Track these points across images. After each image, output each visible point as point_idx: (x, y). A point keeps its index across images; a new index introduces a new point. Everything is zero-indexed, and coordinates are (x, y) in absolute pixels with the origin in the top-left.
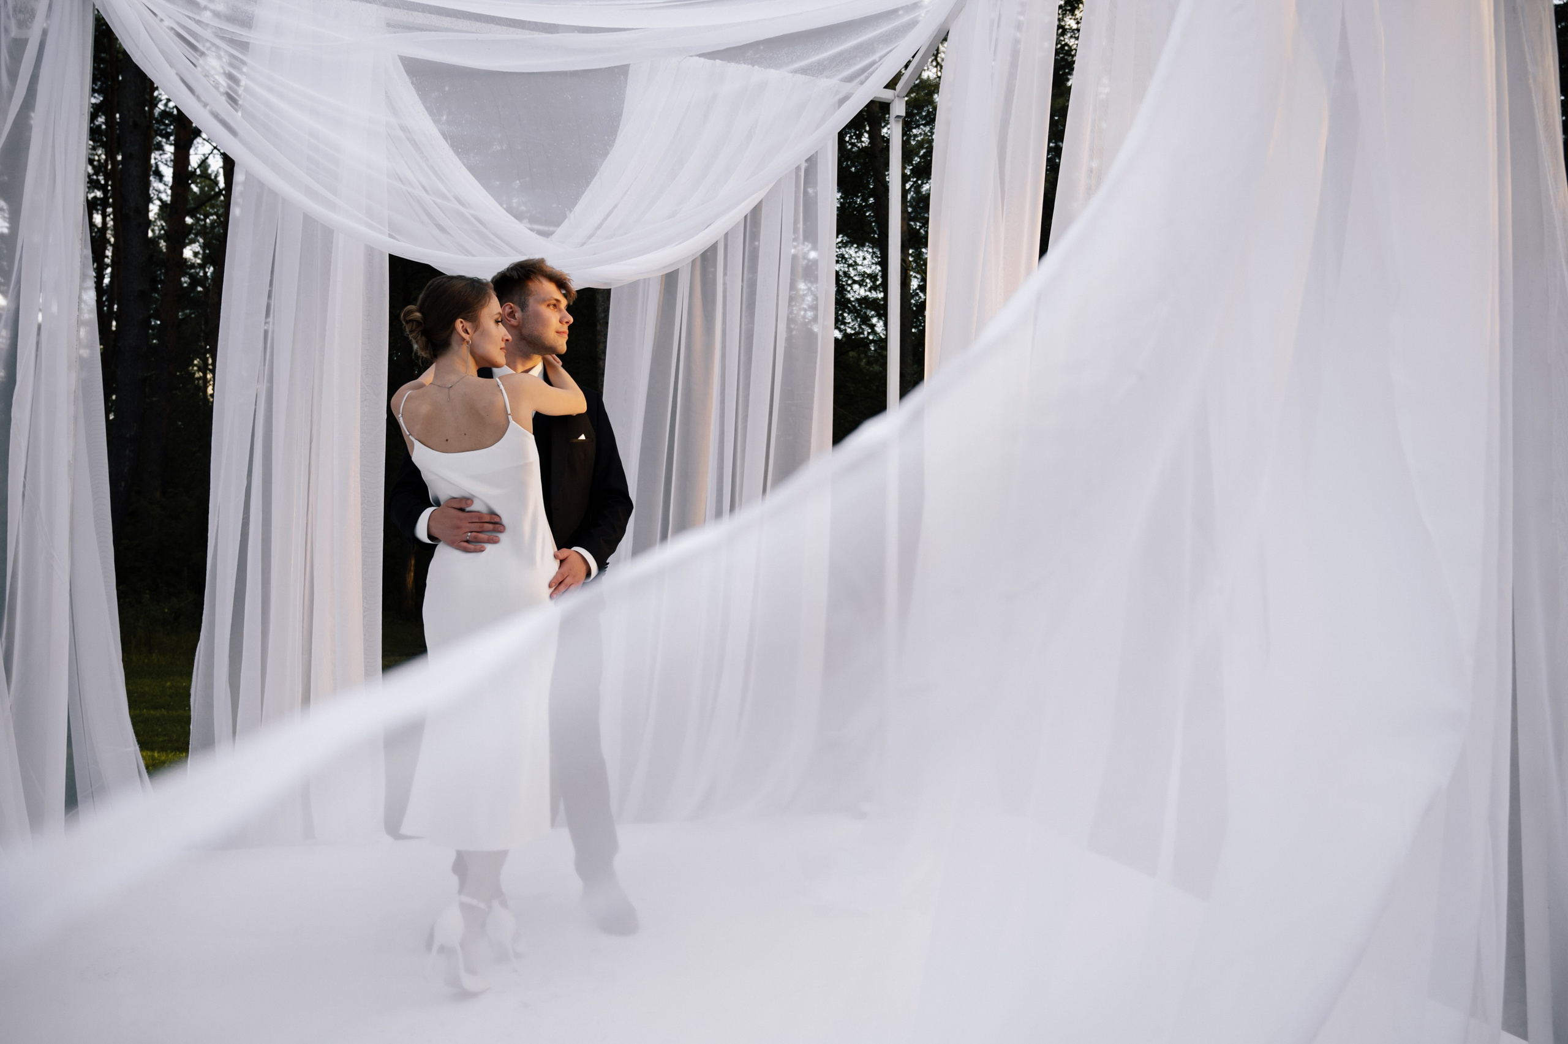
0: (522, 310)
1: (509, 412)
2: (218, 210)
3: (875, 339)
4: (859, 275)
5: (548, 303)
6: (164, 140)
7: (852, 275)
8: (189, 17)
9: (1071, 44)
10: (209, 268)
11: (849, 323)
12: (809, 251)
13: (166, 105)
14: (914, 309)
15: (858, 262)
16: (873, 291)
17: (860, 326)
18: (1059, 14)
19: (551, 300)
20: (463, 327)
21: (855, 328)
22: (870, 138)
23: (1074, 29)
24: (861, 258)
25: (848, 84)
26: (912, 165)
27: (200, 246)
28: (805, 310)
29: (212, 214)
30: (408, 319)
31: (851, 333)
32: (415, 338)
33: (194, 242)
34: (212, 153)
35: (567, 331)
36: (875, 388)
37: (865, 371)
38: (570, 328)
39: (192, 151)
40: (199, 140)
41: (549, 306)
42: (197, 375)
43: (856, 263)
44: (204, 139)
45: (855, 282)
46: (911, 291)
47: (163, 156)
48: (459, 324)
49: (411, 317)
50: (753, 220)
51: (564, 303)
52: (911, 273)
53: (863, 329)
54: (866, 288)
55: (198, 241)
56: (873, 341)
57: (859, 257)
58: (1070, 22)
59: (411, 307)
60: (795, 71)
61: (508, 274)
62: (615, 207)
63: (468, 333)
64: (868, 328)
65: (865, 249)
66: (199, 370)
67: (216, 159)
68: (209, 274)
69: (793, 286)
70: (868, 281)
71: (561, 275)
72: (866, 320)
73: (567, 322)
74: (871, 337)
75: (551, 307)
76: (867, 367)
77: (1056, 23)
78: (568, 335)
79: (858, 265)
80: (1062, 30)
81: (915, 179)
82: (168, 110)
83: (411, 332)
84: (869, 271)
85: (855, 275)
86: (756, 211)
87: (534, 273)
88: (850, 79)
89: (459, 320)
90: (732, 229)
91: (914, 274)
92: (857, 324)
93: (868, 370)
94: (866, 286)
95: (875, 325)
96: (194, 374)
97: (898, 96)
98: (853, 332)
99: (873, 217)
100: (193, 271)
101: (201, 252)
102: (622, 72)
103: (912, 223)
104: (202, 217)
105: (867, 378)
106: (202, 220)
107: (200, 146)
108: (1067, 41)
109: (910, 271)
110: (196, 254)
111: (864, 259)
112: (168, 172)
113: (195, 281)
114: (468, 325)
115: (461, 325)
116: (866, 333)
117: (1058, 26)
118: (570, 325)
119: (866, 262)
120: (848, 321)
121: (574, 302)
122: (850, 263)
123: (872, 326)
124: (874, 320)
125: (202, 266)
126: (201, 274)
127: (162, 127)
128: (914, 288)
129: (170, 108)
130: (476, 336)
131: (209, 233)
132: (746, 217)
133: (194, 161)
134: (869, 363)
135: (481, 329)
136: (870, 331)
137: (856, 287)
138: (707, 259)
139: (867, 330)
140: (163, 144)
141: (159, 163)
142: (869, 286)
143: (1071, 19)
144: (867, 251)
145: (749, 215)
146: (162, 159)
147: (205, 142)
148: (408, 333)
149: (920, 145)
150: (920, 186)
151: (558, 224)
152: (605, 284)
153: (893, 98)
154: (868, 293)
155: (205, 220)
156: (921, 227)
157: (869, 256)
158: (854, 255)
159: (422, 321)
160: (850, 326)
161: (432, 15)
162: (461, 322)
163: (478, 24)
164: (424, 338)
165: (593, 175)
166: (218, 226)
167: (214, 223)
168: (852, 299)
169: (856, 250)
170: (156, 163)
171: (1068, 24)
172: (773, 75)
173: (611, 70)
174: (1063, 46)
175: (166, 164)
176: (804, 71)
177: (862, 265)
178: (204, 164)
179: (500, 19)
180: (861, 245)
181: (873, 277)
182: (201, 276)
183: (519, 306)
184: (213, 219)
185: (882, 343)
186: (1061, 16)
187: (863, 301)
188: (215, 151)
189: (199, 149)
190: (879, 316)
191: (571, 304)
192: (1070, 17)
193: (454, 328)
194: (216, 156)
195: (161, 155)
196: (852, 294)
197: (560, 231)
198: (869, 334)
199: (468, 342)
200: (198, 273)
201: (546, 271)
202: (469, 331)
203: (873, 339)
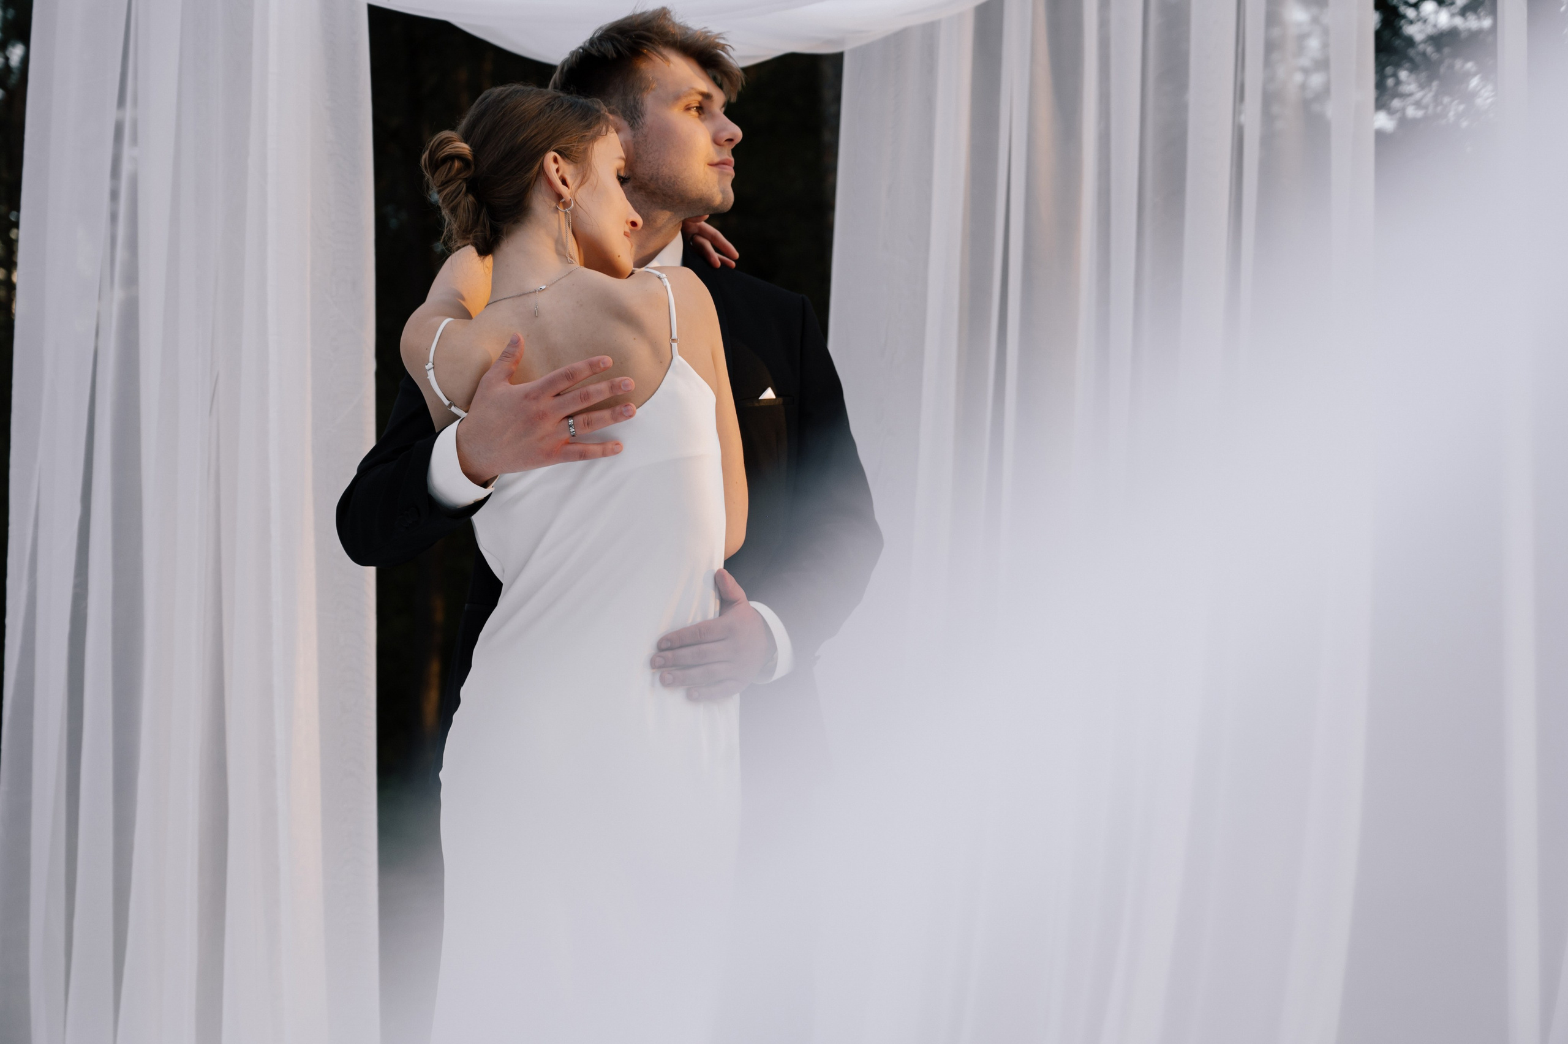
0: (632, 126)
1: (675, 336)
5: (684, 102)
19: (690, 95)
20: (558, 170)
21: (1427, 102)
28: (1306, 71)
30: (442, 154)
35: (732, 159)
38: (734, 152)
41: (688, 109)
48: (551, 163)
51: (719, 98)
59: (448, 131)
61: (594, 52)
63: (567, 185)
69: (1273, 18)
71: (707, 37)
73: (730, 140)
75: (694, 112)
78: (735, 168)
87: (649, 39)
89: (550, 157)
114: (568, 170)
115: (554, 167)
118: (737, 146)
121: (739, 95)
130: (581, 194)
135: (592, 180)
152: (830, 42)
154: (1458, 21)
159: (470, 158)
162: (555, 160)
183: (625, 117)
191: (734, 99)
193: (541, 170)
199: (566, 204)
201: (673, 35)
202: (569, 180)
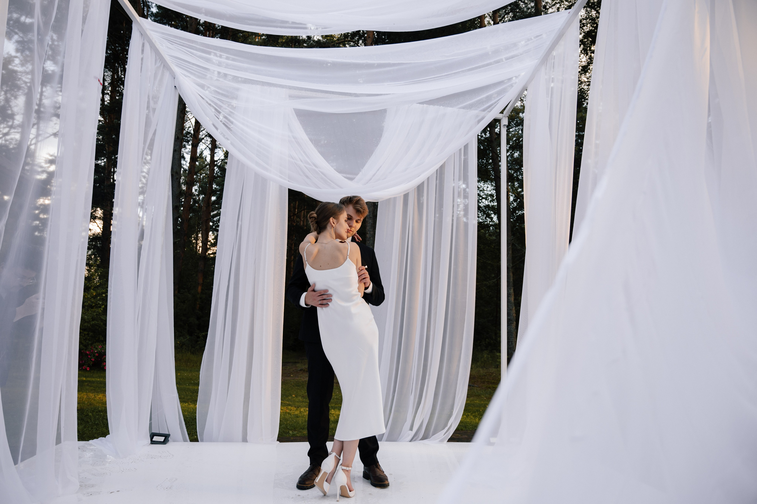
1: (348, 254)
2: (205, 172)
3: (493, 224)
4: (485, 195)
6: (187, 143)
7: (481, 195)
8: (214, 97)
9: (585, 88)
10: (201, 196)
11: (481, 217)
12: (461, 184)
13: (188, 129)
14: (511, 210)
15: (484, 189)
16: (491, 202)
17: (485, 218)
18: (579, 75)
20: (333, 221)
21: (483, 219)
22: (489, 133)
23: (586, 82)
24: (486, 187)
25: (484, 112)
26: (510, 145)
27: (198, 187)
29: (203, 174)
30: (311, 216)
31: (481, 222)
32: (313, 224)
33: (196, 185)
34: (206, 148)
36: (493, 247)
37: (488, 239)
39: (198, 148)
40: (201, 143)
42: (194, 241)
43: (484, 190)
44: (203, 143)
45: (483, 198)
46: (510, 202)
47: (186, 150)
48: (331, 220)
49: (313, 216)
50: (441, 172)
52: (510, 193)
53: (487, 220)
54: (489, 201)
55: (197, 185)
56: (492, 225)
57: (485, 187)
58: (584, 78)
59: (312, 212)
60: (460, 108)
62: (381, 167)
63: (334, 224)
64: (489, 219)
65: (488, 183)
66: (194, 239)
67: (207, 151)
68: (201, 199)
70: (489, 197)
72: (488, 216)
74: (491, 223)
76: (489, 237)
77: (578, 79)
79: (485, 190)
80: (580, 82)
81: (511, 151)
82: (189, 131)
83: (311, 222)
84: (490, 193)
85: (483, 195)
86: (442, 168)
88: (484, 110)
89: (332, 218)
90: (431, 175)
91: (511, 194)
92: (484, 217)
93: (489, 238)
94: (488, 200)
95: (493, 218)
96: (192, 241)
97: (504, 116)
98: (482, 221)
99: (491, 168)
100: (194, 197)
101: (198, 189)
102: (385, 111)
103: (510, 171)
104: (199, 175)
105: (489, 242)
106: (199, 176)
107: (201, 145)
108: (582, 87)
109: (510, 192)
110: (196, 190)
111: (488, 187)
112: (188, 157)
113: (195, 201)
114: (335, 221)
115: (332, 220)
116: (488, 221)
117: (578, 80)
119: (488, 189)
120: (480, 216)
122: (480, 189)
123: (492, 218)
124: (493, 216)
125: (198, 195)
126: (198, 199)
127: (186, 138)
128: (512, 201)
129: (189, 130)
130: (337, 225)
131: (202, 181)
132: (437, 170)
133: (199, 151)
134: (490, 235)
135: (339, 222)
136: (490, 220)
137: (484, 200)
138: (420, 188)
139: (489, 220)
140: (186, 145)
141: (184, 153)
142: (490, 200)
143: (584, 77)
144: (489, 184)
145: (438, 169)
146: (185, 151)
147: (203, 144)
148: (310, 222)
149: (514, 136)
150: (513, 154)
151: (357, 174)
152: (376, 200)
153: (502, 117)
154: (489, 203)
155: (200, 176)
156: (514, 173)
157: (489, 186)
158: (482, 186)
159: (316, 218)
160: (481, 218)
161: (309, 92)
162: (332, 219)
163: (327, 94)
164: (316, 225)
165: (372, 153)
166: (205, 178)
167: (204, 177)
168: (482, 206)
169: (484, 184)
170: (183, 153)
171: (583, 79)
172: (449, 110)
173: (381, 111)
174: (581, 89)
175: (187, 153)
176: (464, 108)
177: (486, 191)
178: (202, 153)
179: (336, 92)
180: (485, 181)
181: (492, 195)
182: (197, 200)
184: (204, 176)
185: (498, 226)
186: (579, 76)
187: (487, 206)
188: (207, 148)
189: (200, 147)
190: (495, 214)
192: (584, 76)
193: (329, 221)
194: (207, 149)
195: (185, 149)
196: (482, 204)
197: (358, 177)
198: (490, 222)
199: (334, 228)
200: (196, 198)
202: (335, 223)
203: (492, 224)
